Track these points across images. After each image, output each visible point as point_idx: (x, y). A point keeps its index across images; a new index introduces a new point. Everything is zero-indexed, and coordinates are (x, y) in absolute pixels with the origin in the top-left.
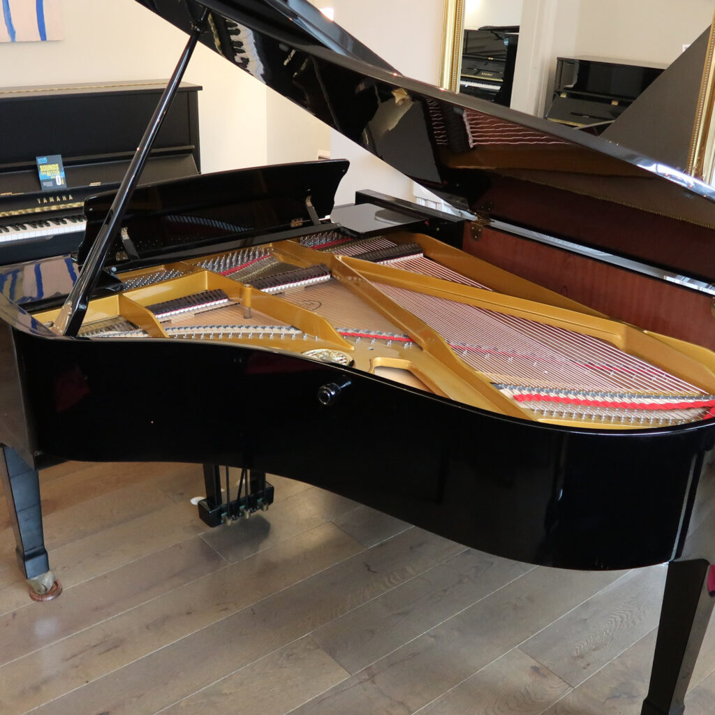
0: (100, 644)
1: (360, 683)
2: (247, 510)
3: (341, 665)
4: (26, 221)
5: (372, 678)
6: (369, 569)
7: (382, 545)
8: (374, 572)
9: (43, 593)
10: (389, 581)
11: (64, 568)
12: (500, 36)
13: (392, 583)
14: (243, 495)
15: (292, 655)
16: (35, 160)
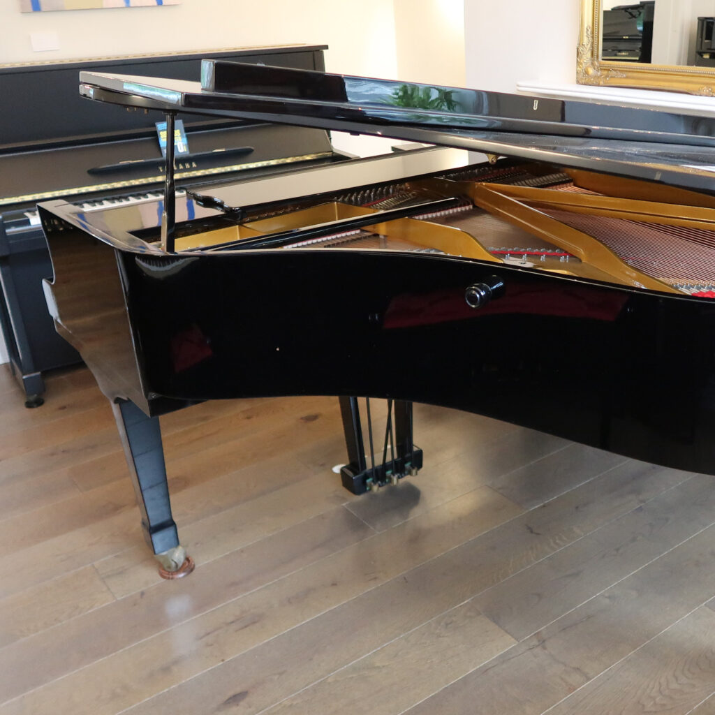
0: (238, 620)
1: (530, 649)
2: (394, 475)
3: (506, 631)
4: (148, 191)
5: (542, 642)
6: (532, 532)
7: (544, 506)
8: (538, 534)
9: (173, 569)
10: (555, 543)
11: (197, 544)
12: (634, 14)
13: (557, 544)
14: (389, 459)
15: (450, 623)
16: (155, 126)
